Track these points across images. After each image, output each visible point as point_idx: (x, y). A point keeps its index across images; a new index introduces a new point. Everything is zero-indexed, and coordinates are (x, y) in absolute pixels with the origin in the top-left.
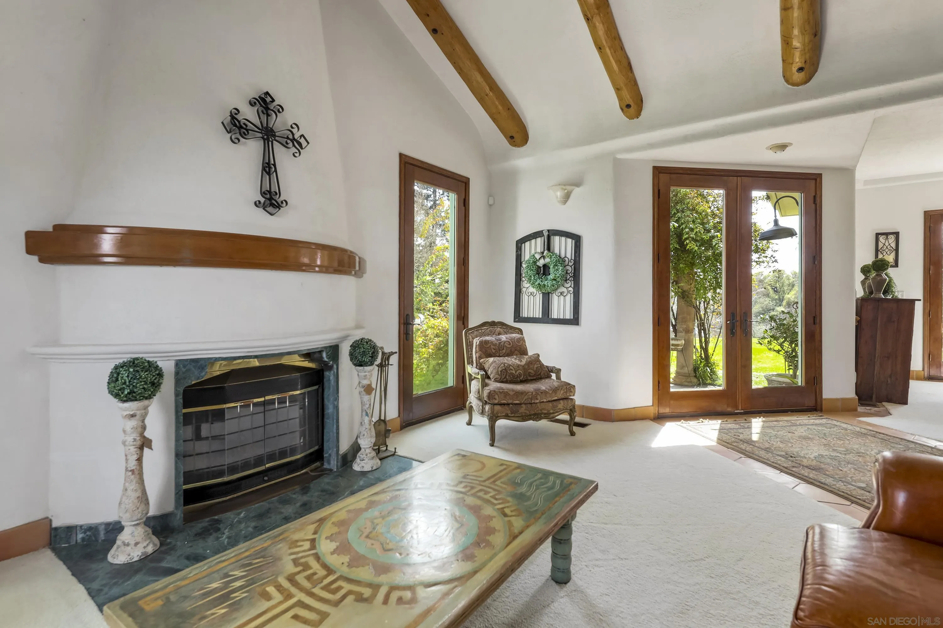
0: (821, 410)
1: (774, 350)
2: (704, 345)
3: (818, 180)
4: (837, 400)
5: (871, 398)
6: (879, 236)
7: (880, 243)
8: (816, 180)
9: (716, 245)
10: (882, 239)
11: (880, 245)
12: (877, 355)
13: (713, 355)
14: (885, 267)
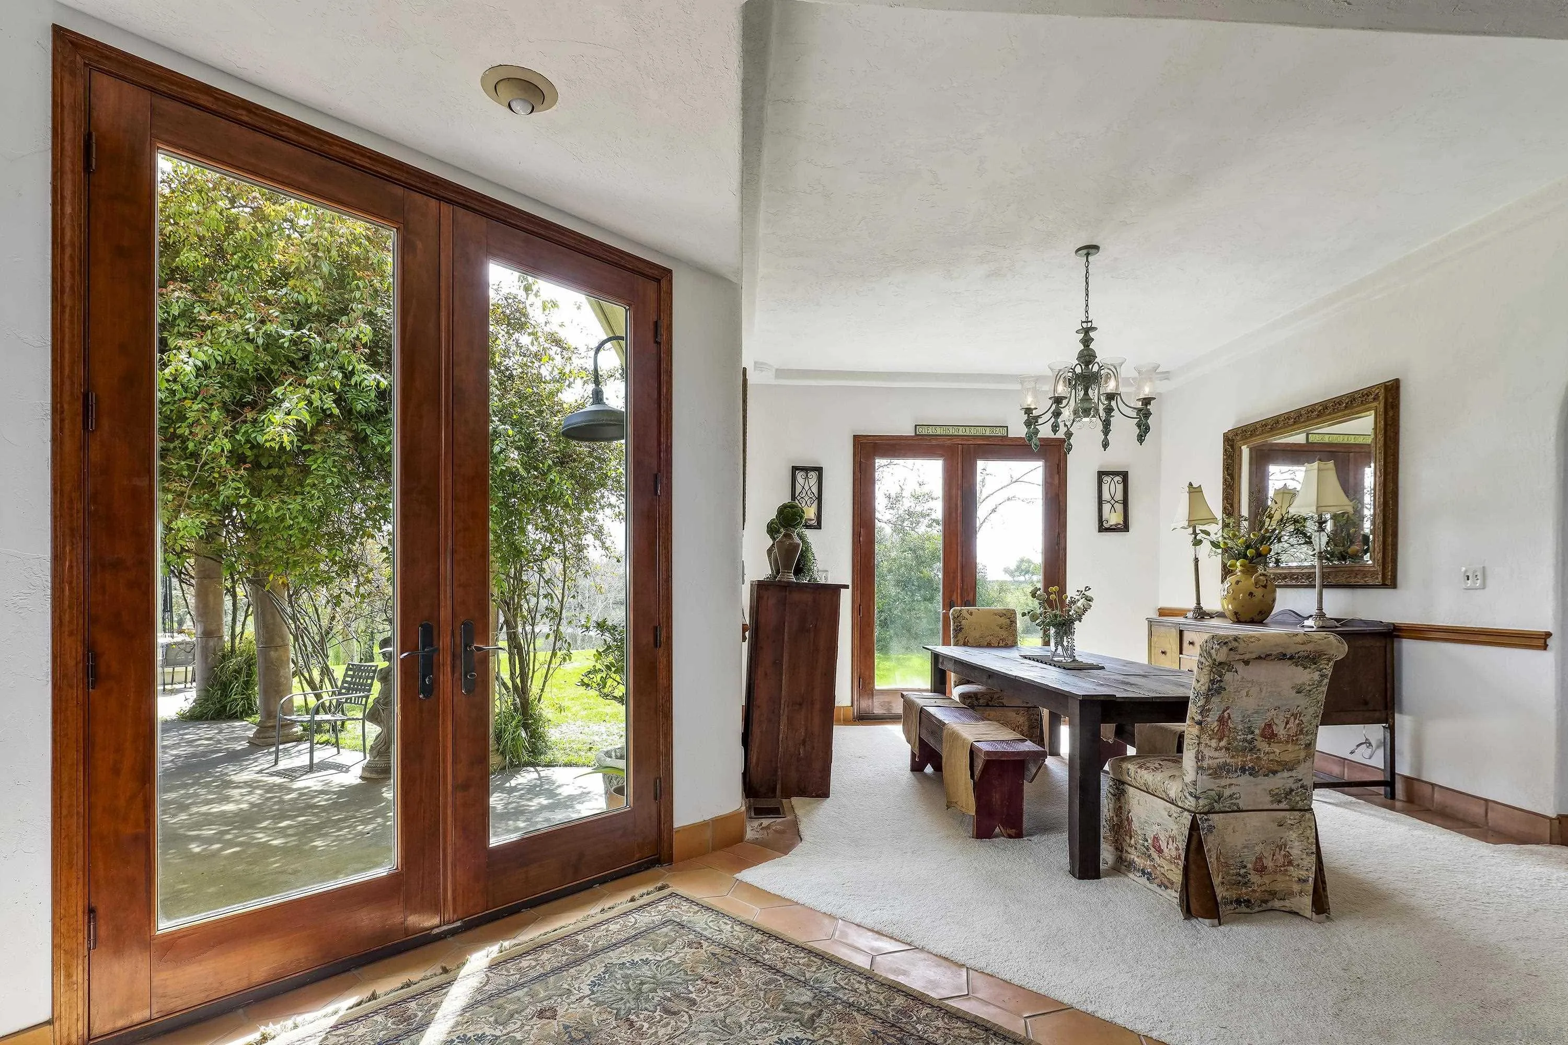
0: (670, 860)
1: (615, 698)
2: (518, 681)
3: (664, 283)
4: (704, 825)
5: (774, 790)
6: (797, 472)
7: (798, 486)
8: (659, 281)
9: (500, 452)
10: (800, 476)
11: (798, 489)
12: (782, 702)
13: (539, 700)
14: (797, 519)
